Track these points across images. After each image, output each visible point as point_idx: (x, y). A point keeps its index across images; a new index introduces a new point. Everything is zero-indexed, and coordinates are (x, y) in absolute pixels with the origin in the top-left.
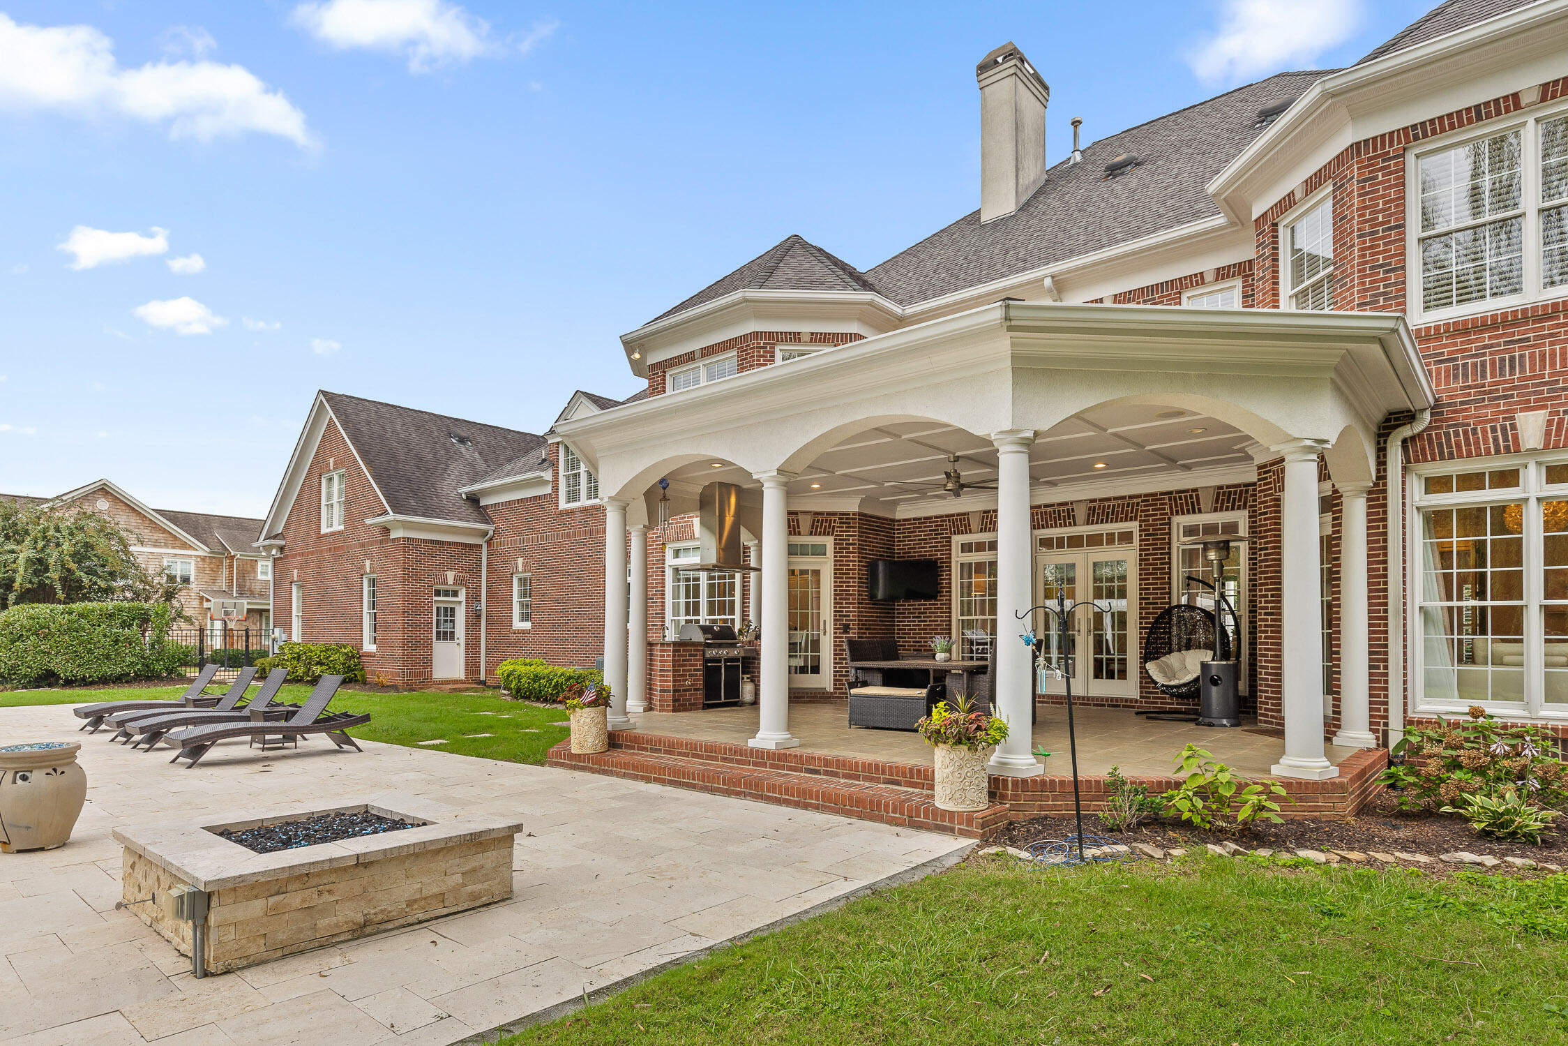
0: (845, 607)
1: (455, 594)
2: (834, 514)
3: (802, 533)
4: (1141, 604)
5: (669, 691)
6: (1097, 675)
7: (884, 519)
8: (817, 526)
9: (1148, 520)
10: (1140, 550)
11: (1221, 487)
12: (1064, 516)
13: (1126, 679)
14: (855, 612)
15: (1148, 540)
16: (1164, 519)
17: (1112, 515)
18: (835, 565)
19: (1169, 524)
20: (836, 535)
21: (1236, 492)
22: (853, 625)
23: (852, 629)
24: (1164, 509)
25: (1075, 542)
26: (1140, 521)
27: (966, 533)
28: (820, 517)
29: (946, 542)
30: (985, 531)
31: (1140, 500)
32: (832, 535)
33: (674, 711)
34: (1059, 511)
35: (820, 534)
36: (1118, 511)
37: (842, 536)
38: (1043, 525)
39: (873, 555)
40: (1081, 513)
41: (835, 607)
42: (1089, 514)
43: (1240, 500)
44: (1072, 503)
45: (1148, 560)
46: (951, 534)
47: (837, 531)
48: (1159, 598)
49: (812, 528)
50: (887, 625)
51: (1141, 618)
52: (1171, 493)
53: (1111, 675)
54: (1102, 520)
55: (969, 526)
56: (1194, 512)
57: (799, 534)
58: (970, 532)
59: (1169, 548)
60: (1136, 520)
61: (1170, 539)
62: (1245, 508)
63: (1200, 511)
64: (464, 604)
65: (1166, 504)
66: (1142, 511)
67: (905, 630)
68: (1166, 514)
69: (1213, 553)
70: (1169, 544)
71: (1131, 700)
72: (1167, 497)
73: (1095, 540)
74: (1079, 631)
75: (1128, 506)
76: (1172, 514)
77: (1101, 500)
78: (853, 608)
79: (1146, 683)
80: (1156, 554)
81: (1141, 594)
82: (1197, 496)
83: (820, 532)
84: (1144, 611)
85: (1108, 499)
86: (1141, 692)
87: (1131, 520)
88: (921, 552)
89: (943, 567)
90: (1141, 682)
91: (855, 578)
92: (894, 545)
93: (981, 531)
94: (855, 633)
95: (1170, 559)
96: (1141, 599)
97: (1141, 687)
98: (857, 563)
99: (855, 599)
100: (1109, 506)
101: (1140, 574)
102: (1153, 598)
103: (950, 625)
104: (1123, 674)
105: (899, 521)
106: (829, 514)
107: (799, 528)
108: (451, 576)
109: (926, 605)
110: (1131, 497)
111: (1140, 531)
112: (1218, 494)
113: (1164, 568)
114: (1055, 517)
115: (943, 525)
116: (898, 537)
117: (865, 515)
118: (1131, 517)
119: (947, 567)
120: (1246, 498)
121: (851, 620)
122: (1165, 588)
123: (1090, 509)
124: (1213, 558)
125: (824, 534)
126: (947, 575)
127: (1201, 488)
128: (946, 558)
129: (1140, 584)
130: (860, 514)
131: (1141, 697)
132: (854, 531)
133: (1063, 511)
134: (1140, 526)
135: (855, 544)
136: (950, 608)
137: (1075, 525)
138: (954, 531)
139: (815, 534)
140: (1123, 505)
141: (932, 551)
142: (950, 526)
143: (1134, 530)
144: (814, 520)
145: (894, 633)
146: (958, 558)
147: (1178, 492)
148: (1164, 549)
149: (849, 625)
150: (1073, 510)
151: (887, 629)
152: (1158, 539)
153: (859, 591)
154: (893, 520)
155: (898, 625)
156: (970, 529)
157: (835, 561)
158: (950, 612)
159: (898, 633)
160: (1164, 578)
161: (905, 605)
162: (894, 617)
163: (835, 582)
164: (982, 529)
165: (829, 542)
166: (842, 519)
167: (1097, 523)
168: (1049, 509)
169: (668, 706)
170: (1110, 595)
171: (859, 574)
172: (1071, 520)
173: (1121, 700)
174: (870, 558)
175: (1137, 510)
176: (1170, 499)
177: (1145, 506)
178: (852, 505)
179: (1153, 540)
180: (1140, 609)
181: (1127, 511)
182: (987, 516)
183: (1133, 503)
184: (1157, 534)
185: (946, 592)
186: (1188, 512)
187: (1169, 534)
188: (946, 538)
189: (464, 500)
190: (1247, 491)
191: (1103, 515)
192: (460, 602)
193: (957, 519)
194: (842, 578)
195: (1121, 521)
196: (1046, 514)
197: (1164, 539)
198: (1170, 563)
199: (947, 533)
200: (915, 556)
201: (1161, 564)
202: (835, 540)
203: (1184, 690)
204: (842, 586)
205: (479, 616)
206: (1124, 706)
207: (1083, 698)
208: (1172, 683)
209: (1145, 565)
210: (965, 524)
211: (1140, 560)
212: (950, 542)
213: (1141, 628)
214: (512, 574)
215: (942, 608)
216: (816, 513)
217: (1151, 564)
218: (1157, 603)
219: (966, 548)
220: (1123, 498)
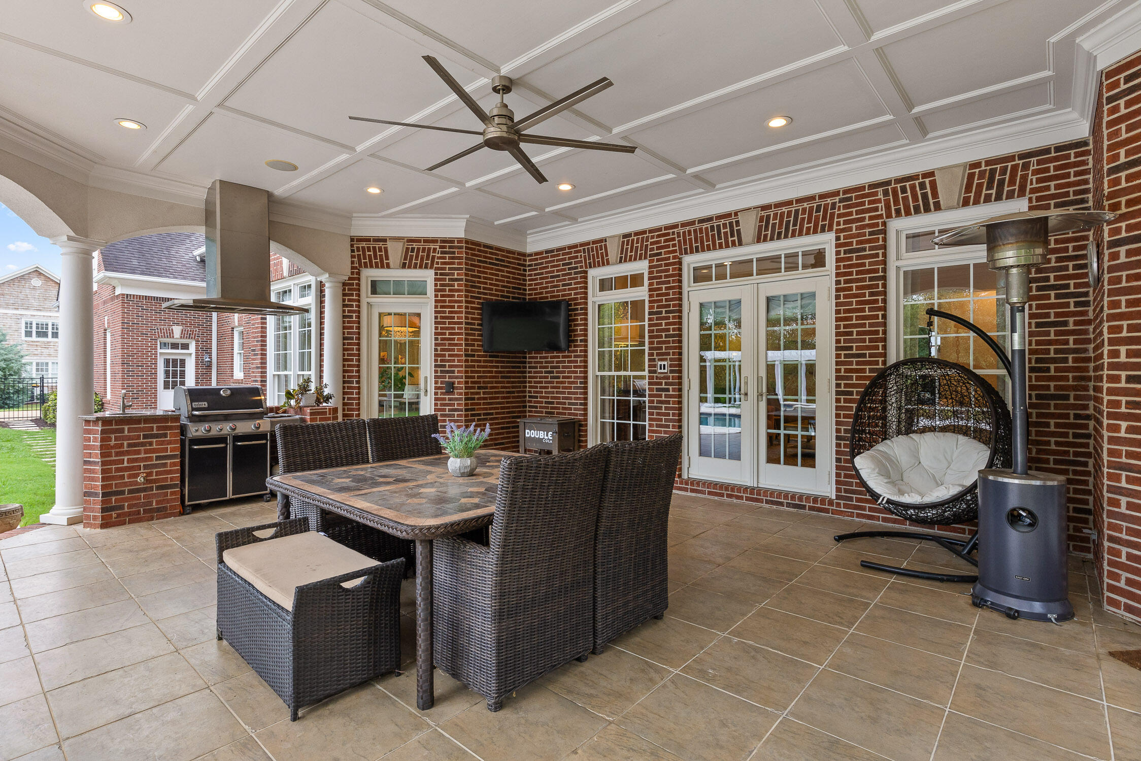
0: (448, 361)
1: (186, 346)
2: (434, 241)
3: (391, 265)
4: (838, 356)
5: (96, 495)
6: (773, 459)
7: (509, 252)
8: (411, 256)
9: (850, 229)
10: (837, 275)
11: (976, 165)
12: (726, 233)
13: (815, 467)
14: (462, 366)
15: (850, 259)
16: (877, 225)
17: (795, 225)
18: (436, 307)
19: (884, 232)
20: (436, 269)
21: (1004, 171)
22: (459, 383)
23: (457, 388)
24: (876, 209)
25: (742, 270)
26: (837, 231)
27: (603, 265)
28: (415, 245)
29: (581, 277)
30: (625, 261)
31: (837, 199)
32: (431, 268)
33: (103, 526)
34: (718, 226)
35: (415, 267)
36: (803, 219)
37: (444, 269)
38: (697, 248)
39: (491, 294)
40: (749, 227)
41: (436, 361)
42: (760, 227)
43: (1012, 182)
44: (736, 214)
45: (851, 289)
46: (586, 267)
47: (437, 263)
48: (868, 348)
49: (405, 259)
50: (513, 382)
51: (837, 378)
52: (888, 183)
53: (791, 459)
54: (779, 234)
55: (607, 255)
56: (927, 210)
57: (388, 266)
58: (608, 264)
59: (884, 270)
60: (830, 229)
61: (885, 255)
62: (1022, 193)
63: (938, 207)
64: (194, 356)
65: (879, 201)
66: (839, 216)
67: (537, 387)
68: (880, 216)
69: (1010, 253)
70: (884, 262)
71: (823, 500)
72: (880, 190)
73: (769, 265)
74: (746, 394)
75: (818, 210)
76: (889, 216)
77: (778, 205)
78: (459, 361)
79: (846, 476)
80: (864, 280)
81: (838, 341)
82: (933, 185)
83: (416, 264)
84: (843, 368)
85: (789, 203)
86: (838, 490)
87: (823, 231)
88: (553, 292)
89: (577, 309)
90: (838, 475)
91: (461, 323)
92: (525, 285)
93: (620, 262)
94: (461, 394)
95: (884, 286)
96: (837, 349)
97: (837, 482)
98: (464, 304)
99: (460, 350)
100: (789, 213)
101: (837, 312)
102: (858, 348)
103: (586, 383)
104: (809, 459)
105: (530, 255)
106: (427, 241)
107: (387, 258)
108: (177, 330)
109: (558, 357)
110: (823, 196)
111: (837, 246)
112: (971, 177)
113: (876, 301)
114: (713, 236)
115: (577, 257)
116: (530, 275)
117: (473, 243)
118: (823, 227)
119: (581, 309)
120: (1024, 178)
121: (457, 377)
122: (877, 332)
123: (761, 220)
124: (1010, 262)
125: (421, 267)
126: (581, 319)
127: (938, 169)
128: (581, 298)
129: (837, 327)
130: (467, 242)
131: (838, 497)
132: (459, 264)
133: (725, 225)
134: (838, 238)
135: (461, 280)
136: (586, 362)
137: (740, 244)
138: (590, 263)
139: (409, 267)
140: (811, 208)
141: (565, 290)
142: (585, 257)
143: (827, 247)
144: (407, 249)
145: (525, 392)
146: (595, 297)
147: (898, 181)
148: (877, 271)
149: (453, 383)
150: (738, 223)
151: (513, 387)
152: (866, 257)
153: (466, 340)
154: (524, 255)
155: (530, 382)
156: (608, 260)
157: (436, 301)
158: (586, 367)
159: (530, 392)
160: (877, 317)
161: (537, 358)
162: (525, 372)
163: (436, 328)
164: (621, 258)
165: (428, 276)
166: (444, 247)
167: (772, 239)
168: (705, 225)
169: (95, 518)
170: (791, 345)
171: (466, 318)
172: (736, 238)
173: (808, 497)
174: (484, 299)
175: (832, 215)
176: (886, 193)
177: (845, 207)
178: (455, 229)
179: (858, 258)
180: (837, 363)
181: (817, 218)
182: (628, 241)
183: (826, 205)
184: (864, 249)
185: (581, 341)
186: (917, 211)
187: (884, 247)
188: (580, 272)
189: (198, 262)
190: (1026, 166)
191: (780, 227)
192: (191, 354)
193: (592, 248)
194: (444, 323)
195: (808, 233)
196: (701, 232)
197: (877, 255)
198: (884, 293)
199: (581, 267)
200: (547, 298)
201: (871, 294)
202: (436, 274)
203: (930, 513)
204: (445, 334)
205: (209, 366)
206: (811, 508)
207: (753, 489)
208: (906, 499)
209: (845, 297)
210: (602, 254)
211: (837, 290)
212: (586, 278)
213: (838, 393)
214: (233, 328)
215: (576, 362)
216: (411, 240)
217: (855, 296)
218: (864, 355)
219: (607, 284)
220: (811, 198)
